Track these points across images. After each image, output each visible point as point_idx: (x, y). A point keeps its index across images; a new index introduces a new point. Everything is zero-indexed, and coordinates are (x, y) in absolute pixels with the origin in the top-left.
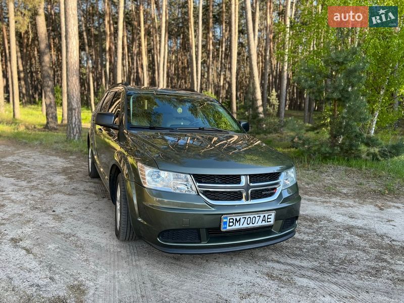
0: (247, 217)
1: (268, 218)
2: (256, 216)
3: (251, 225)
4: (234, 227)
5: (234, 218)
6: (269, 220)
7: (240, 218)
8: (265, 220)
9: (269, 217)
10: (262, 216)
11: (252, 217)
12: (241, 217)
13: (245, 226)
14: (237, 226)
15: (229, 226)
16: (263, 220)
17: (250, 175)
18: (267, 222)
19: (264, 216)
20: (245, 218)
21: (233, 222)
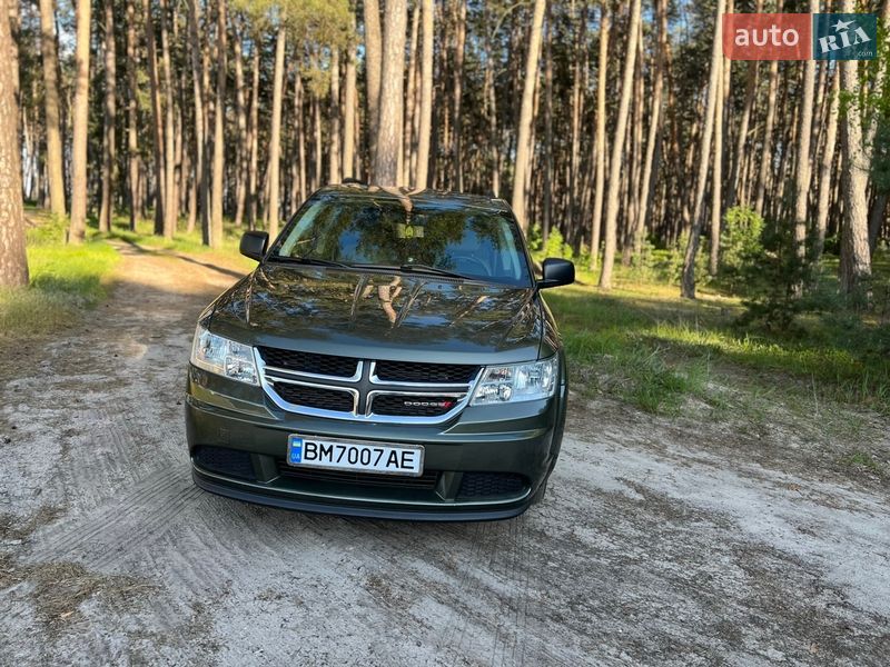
0: (349, 446)
1: (403, 460)
2: (371, 448)
3: (359, 466)
4: (316, 462)
5: (318, 444)
6: (406, 464)
7: (331, 447)
8: (396, 462)
9: (406, 456)
10: (387, 451)
11: (360, 448)
12: (335, 444)
13: (344, 464)
14: (324, 462)
15: (306, 458)
16: (390, 461)
17: (378, 362)
18: (403, 467)
19: (394, 452)
20: (345, 448)
21: (314, 451)
